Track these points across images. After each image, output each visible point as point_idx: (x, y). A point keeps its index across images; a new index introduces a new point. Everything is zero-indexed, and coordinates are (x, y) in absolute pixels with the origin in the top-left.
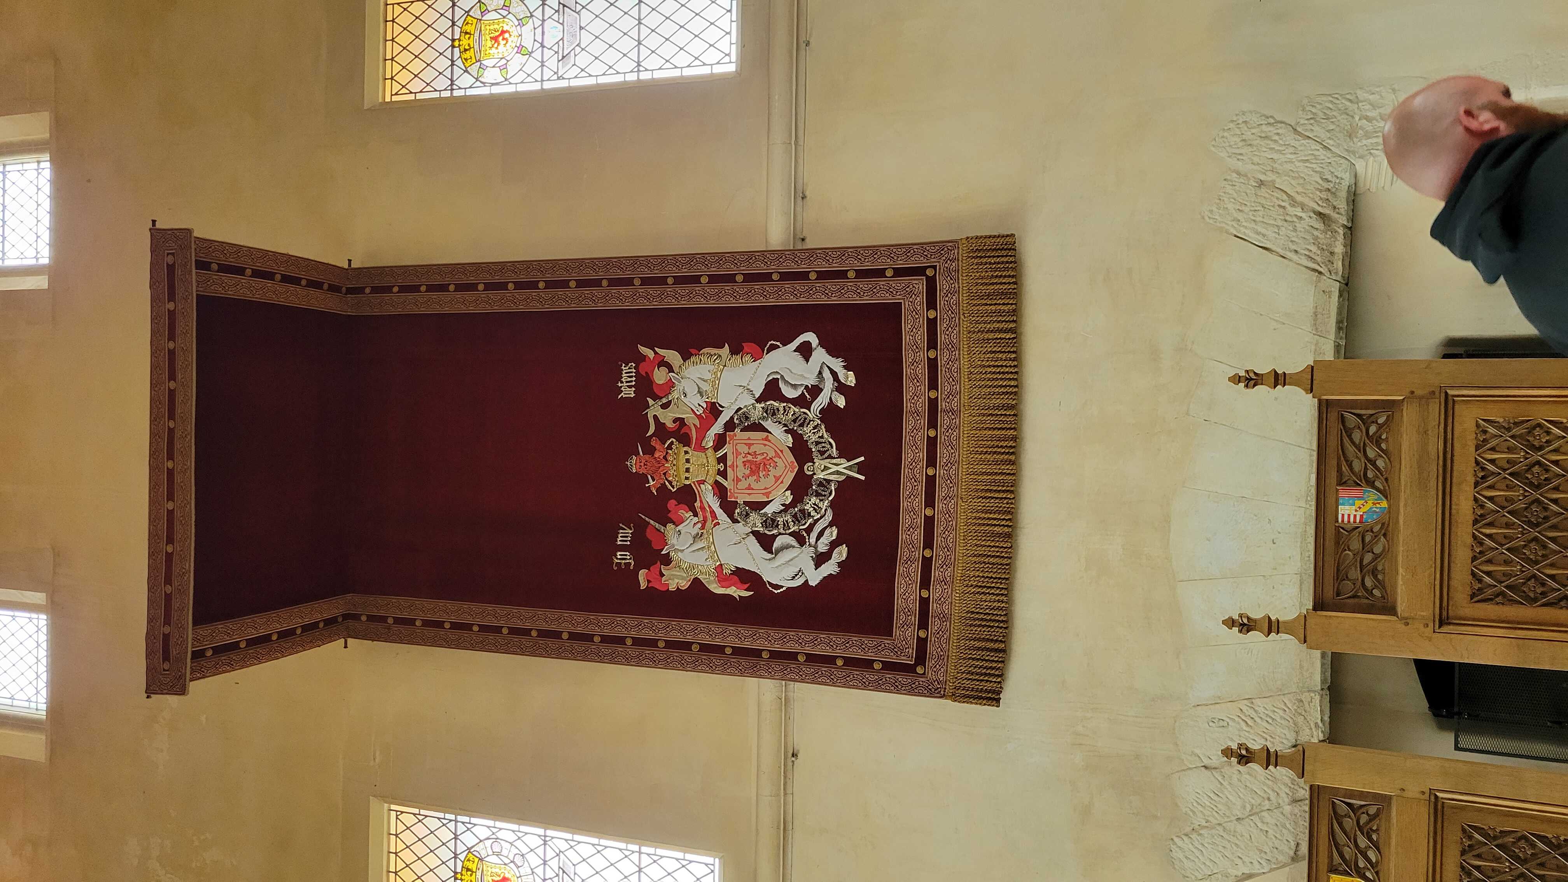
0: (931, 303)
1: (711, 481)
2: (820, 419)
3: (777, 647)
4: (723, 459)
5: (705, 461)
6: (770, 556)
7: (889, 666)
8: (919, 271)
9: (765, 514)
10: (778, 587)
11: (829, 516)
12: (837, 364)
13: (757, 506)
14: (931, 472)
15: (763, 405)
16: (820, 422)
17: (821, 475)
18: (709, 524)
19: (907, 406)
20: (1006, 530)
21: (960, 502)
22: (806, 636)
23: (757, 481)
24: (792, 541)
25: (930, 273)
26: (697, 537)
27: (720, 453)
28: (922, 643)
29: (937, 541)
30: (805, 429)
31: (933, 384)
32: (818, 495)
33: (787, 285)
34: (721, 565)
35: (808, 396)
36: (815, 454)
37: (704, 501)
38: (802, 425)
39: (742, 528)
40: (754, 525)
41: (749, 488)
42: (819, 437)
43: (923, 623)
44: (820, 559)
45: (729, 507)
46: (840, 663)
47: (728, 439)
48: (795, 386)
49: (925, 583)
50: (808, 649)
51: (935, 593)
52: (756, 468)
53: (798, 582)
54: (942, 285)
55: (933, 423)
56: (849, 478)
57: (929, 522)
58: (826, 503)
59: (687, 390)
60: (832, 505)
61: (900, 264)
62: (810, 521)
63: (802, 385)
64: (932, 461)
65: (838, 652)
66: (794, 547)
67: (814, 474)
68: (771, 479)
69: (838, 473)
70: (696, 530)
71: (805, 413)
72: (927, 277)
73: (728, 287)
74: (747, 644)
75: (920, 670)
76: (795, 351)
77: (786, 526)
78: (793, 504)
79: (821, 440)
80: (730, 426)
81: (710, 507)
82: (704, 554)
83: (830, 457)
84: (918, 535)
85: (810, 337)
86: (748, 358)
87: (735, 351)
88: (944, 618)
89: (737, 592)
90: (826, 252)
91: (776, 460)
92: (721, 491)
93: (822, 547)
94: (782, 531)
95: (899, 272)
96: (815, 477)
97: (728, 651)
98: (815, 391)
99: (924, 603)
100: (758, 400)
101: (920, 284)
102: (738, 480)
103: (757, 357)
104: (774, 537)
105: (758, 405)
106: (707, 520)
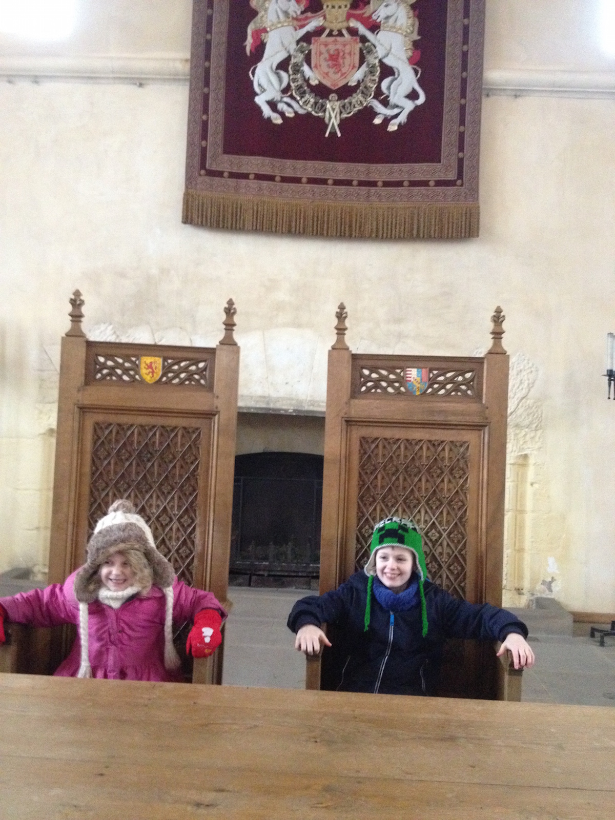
0: (439, 183)
1: (326, 25)
2: (366, 107)
3: (212, 73)
4: (340, 34)
5: (340, 20)
6: (274, 67)
7: (204, 151)
8: (460, 175)
9: (302, 65)
10: (253, 74)
11: (301, 111)
12: (403, 118)
13: (308, 59)
14: (330, 182)
15: (377, 64)
16: (365, 105)
17: (328, 106)
18: (295, 23)
19: (373, 167)
20: (293, 229)
21: (310, 201)
22: (222, 92)
23: (325, 60)
24: (285, 84)
25: (459, 182)
26: (286, 13)
27: (345, 32)
28: (220, 174)
29: (285, 185)
30: (360, 95)
31: (386, 184)
32: (316, 103)
33: (458, 83)
34: (267, 32)
35: (382, 97)
36: (342, 101)
37: (311, 20)
38: (363, 93)
39: (293, 47)
40: (295, 57)
41: (321, 54)
42: (354, 105)
43: (232, 175)
44: (272, 105)
45: (307, 38)
46: (204, 117)
47: (355, 38)
48: (389, 88)
49: (259, 177)
50: (212, 96)
51: (253, 183)
52: (335, 59)
53: (257, 89)
54: (451, 190)
55: (361, 184)
56: (326, 126)
57: (297, 180)
58: (310, 109)
59: (390, 8)
60: (309, 114)
61: (466, 163)
62: (298, 98)
63: (390, 93)
64: (337, 183)
65: (211, 116)
66: (281, 85)
67: (330, 101)
68: (326, 70)
69: (330, 118)
70: (292, 13)
71: (371, 95)
72: (455, 181)
73: (460, 39)
74: (214, 51)
75: (203, 172)
76: (413, 89)
77: (294, 80)
78: (309, 86)
79: (352, 107)
80: (364, 39)
81: (308, 23)
82: (275, 20)
83: (341, 113)
84: (289, 173)
85: (422, 99)
86: (410, 53)
87: (416, 44)
88: (237, 189)
89: (249, 42)
90: (478, 111)
91: (340, 74)
92: (319, 32)
93: (281, 106)
94: (291, 77)
95: (461, 161)
96: (328, 101)
97: (208, 37)
98: (385, 103)
99: (245, 176)
100: (380, 61)
101: (451, 176)
102: (326, 45)
103: (411, 60)
104: (287, 71)
105: (377, 61)
106: (300, 22)
